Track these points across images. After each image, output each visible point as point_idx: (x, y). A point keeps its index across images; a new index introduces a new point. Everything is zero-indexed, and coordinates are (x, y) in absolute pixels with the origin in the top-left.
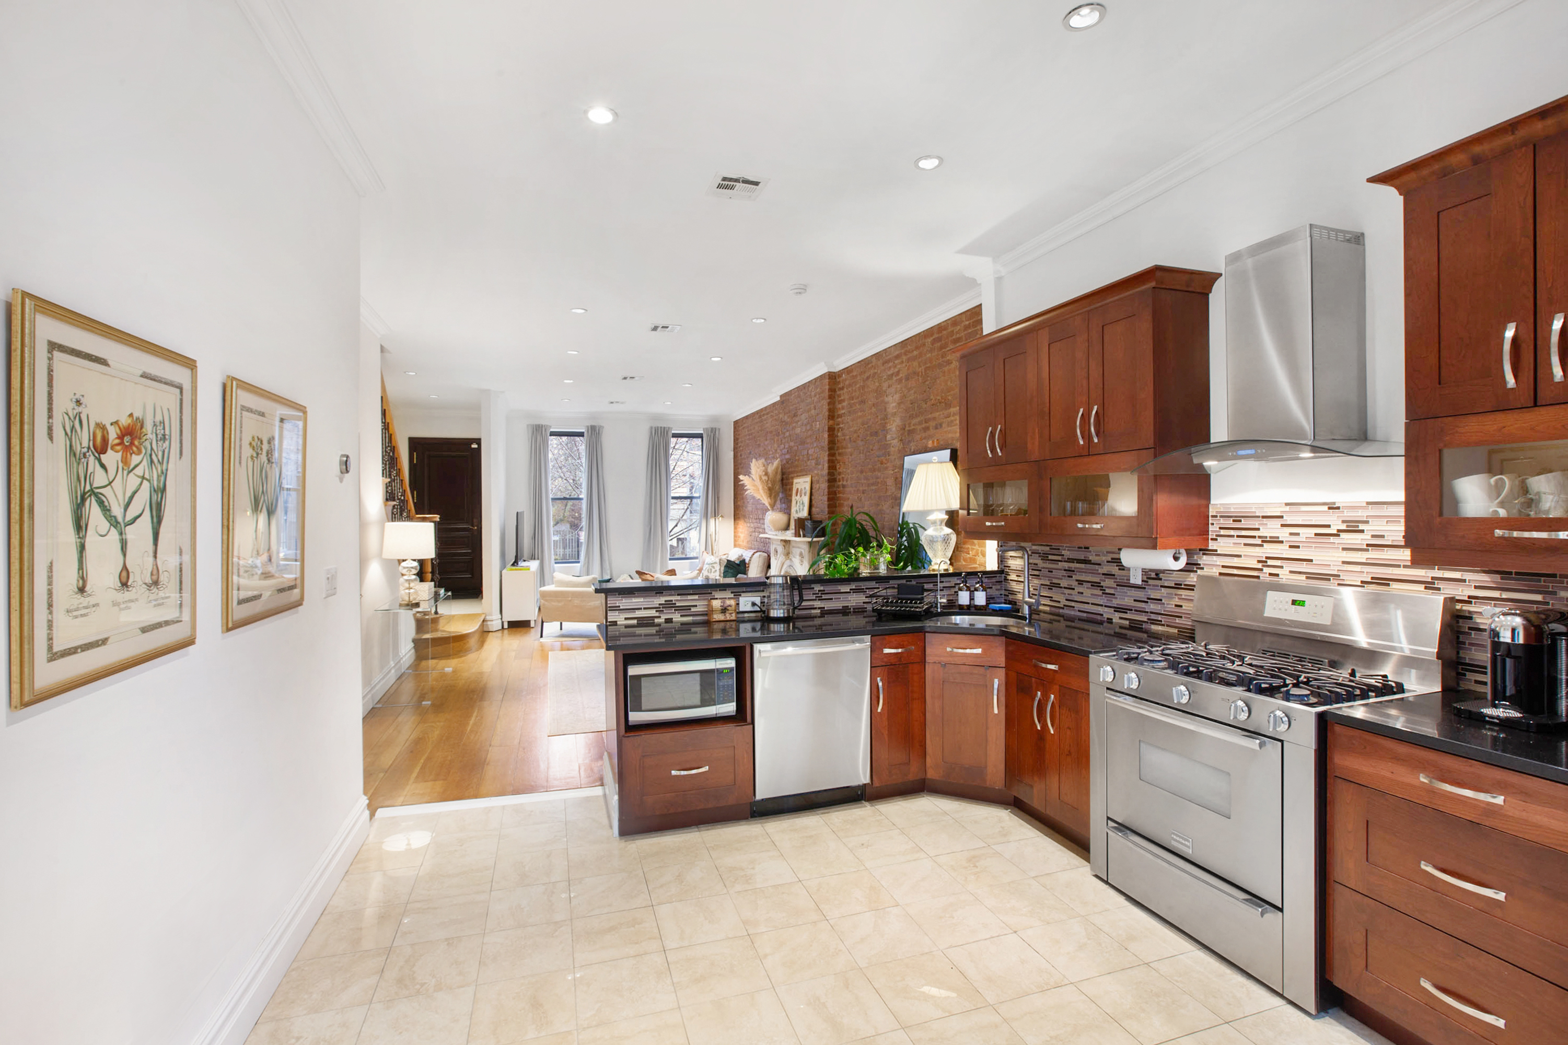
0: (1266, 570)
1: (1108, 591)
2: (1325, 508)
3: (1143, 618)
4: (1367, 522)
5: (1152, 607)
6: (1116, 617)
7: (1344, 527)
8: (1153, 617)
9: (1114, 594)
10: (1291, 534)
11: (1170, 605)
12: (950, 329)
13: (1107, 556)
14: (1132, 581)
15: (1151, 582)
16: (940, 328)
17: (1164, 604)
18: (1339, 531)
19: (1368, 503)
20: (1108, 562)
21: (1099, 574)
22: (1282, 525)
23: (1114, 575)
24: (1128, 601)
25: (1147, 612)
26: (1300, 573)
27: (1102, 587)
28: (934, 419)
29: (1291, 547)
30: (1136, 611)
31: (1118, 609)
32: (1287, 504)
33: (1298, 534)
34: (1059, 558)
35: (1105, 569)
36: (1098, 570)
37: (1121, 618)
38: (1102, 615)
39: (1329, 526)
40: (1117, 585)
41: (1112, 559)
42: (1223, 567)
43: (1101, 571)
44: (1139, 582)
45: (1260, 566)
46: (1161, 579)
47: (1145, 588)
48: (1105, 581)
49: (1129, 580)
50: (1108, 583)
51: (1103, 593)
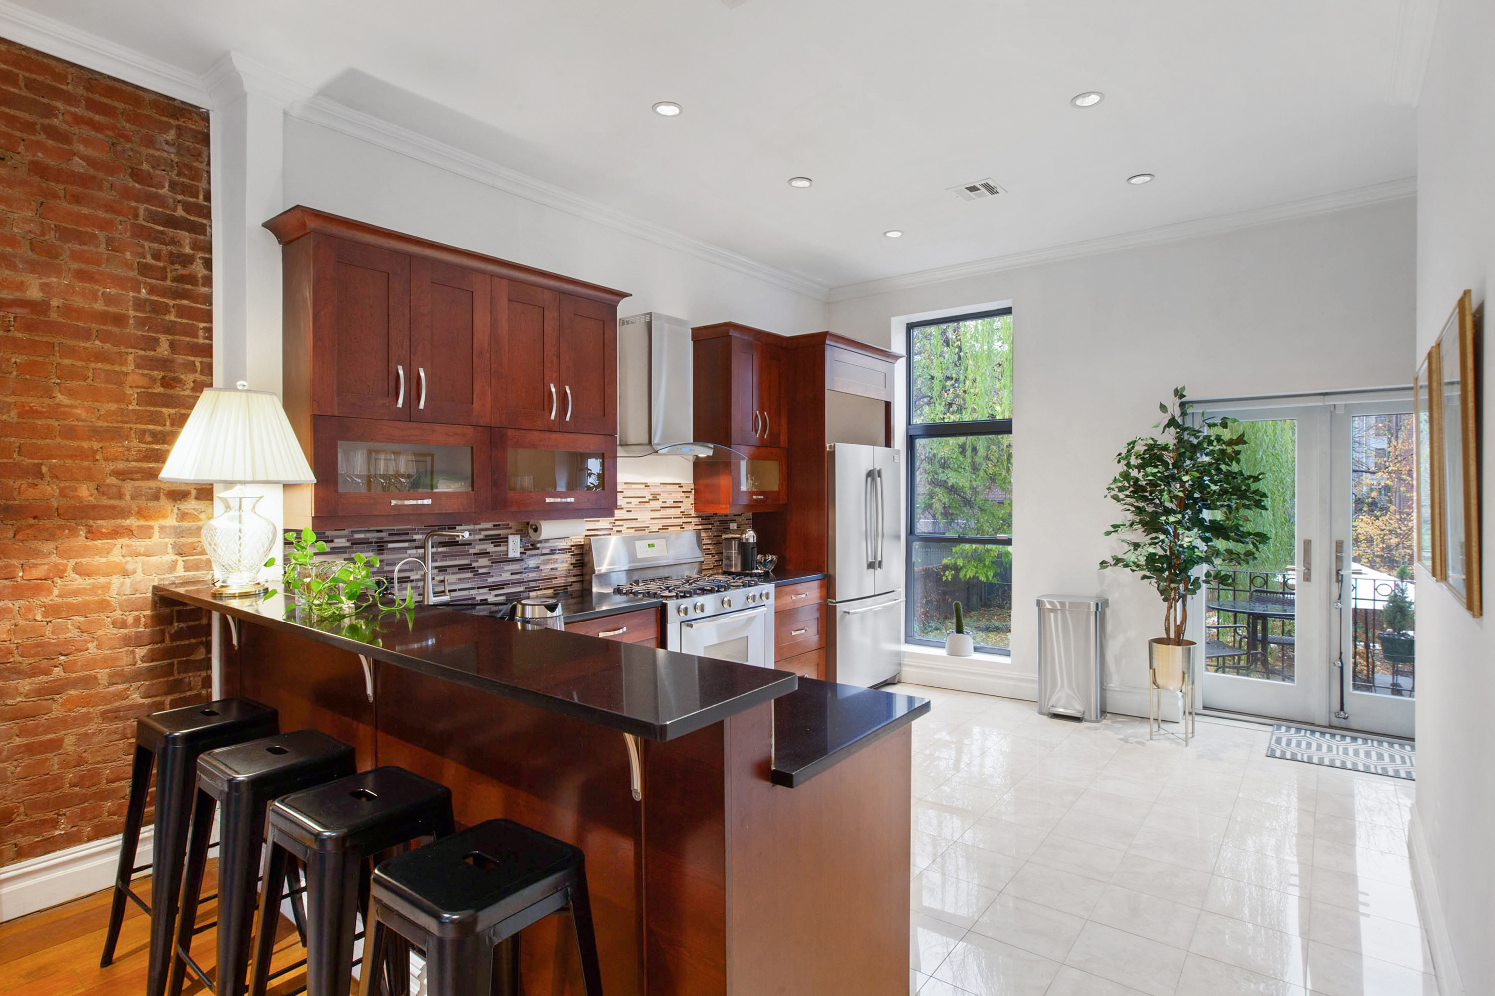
0: (615, 529)
1: (481, 571)
2: (643, 486)
3: (522, 589)
4: (660, 494)
5: (533, 575)
6: (491, 598)
7: (651, 498)
8: (532, 584)
9: (489, 573)
10: (628, 503)
11: (546, 568)
13: (480, 534)
14: (511, 555)
15: (528, 553)
17: (541, 570)
18: (650, 500)
19: (661, 483)
20: (480, 540)
21: (470, 554)
22: (623, 497)
23: (488, 553)
24: (506, 576)
25: (526, 582)
26: (632, 528)
27: (474, 568)
29: (628, 511)
30: (512, 583)
31: (492, 588)
32: (626, 483)
33: (631, 503)
34: (406, 545)
35: (477, 548)
36: (468, 551)
37: (496, 595)
38: (475, 598)
39: (645, 497)
40: (492, 563)
41: (486, 536)
42: (588, 530)
43: (472, 551)
44: (518, 555)
45: (610, 527)
46: (538, 549)
47: (523, 560)
48: (477, 561)
49: (508, 555)
50: (483, 561)
51: (474, 575)
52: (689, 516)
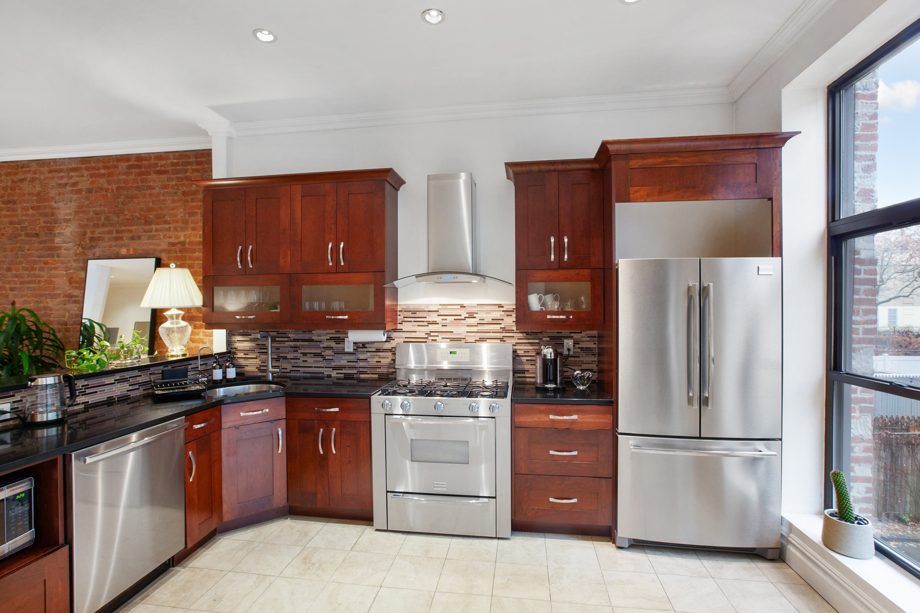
0: (430, 338)
1: (327, 358)
2: (459, 307)
3: (355, 371)
4: (477, 313)
5: (361, 364)
6: (334, 374)
7: (467, 316)
8: (361, 370)
9: (333, 359)
10: (442, 319)
11: (373, 361)
12: (153, 161)
13: (327, 336)
14: (347, 350)
15: (359, 350)
16: (139, 157)
17: (369, 361)
18: (465, 317)
19: (478, 305)
20: (327, 340)
21: (321, 347)
22: (438, 315)
23: (332, 348)
24: (344, 363)
25: (357, 368)
26: (447, 338)
27: (323, 355)
28: (130, 231)
29: (442, 326)
30: (348, 368)
31: (335, 368)
32: (440, 305)
33: (446, 319)
34: (286, 339)
35: (325, 344)
36: (319, 345)
37: (337, 373)
38: (323, 373)
39: (461, 315)
40: (334, 354)
41: (330, 337)
42: (406, 338)
43: (321, 346)
44: (351, 350)
45: (426, 336)
46: (366, 348)
47: (355, 354)
48: (325, 352)
49: (344, 350)
50: (328, 352)
51: (323, 359)
52: (511, 331)
